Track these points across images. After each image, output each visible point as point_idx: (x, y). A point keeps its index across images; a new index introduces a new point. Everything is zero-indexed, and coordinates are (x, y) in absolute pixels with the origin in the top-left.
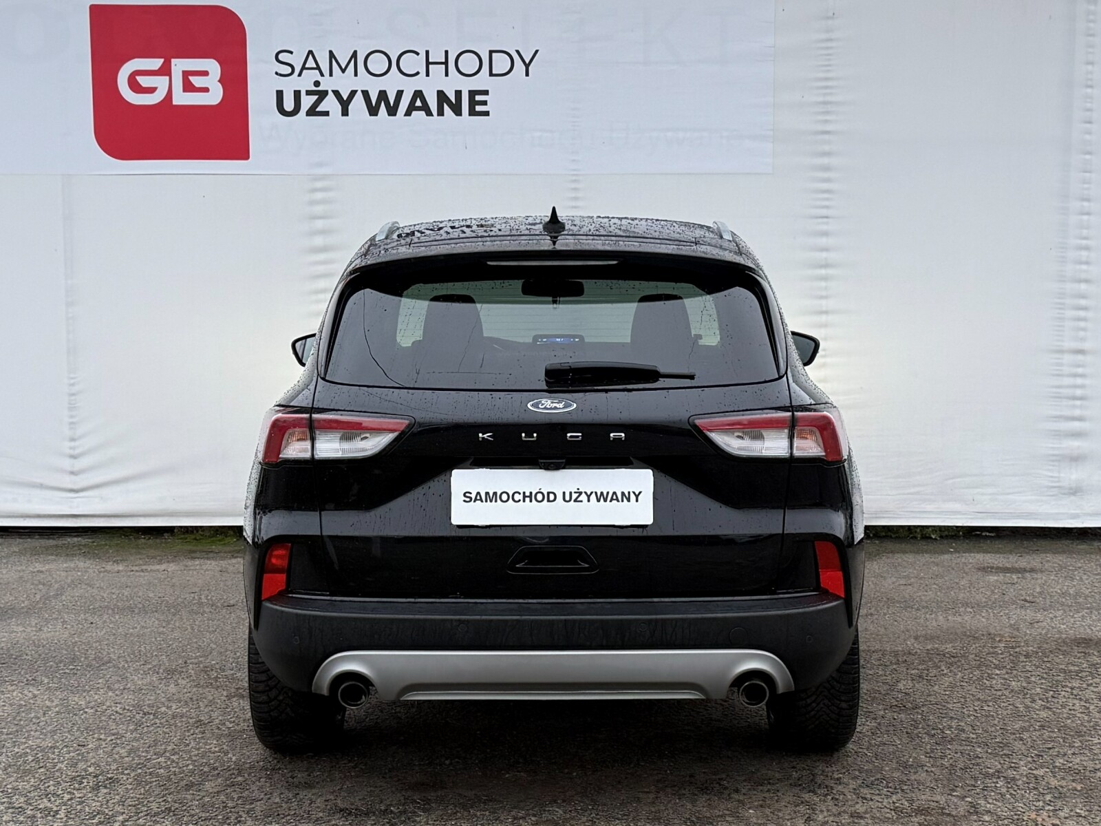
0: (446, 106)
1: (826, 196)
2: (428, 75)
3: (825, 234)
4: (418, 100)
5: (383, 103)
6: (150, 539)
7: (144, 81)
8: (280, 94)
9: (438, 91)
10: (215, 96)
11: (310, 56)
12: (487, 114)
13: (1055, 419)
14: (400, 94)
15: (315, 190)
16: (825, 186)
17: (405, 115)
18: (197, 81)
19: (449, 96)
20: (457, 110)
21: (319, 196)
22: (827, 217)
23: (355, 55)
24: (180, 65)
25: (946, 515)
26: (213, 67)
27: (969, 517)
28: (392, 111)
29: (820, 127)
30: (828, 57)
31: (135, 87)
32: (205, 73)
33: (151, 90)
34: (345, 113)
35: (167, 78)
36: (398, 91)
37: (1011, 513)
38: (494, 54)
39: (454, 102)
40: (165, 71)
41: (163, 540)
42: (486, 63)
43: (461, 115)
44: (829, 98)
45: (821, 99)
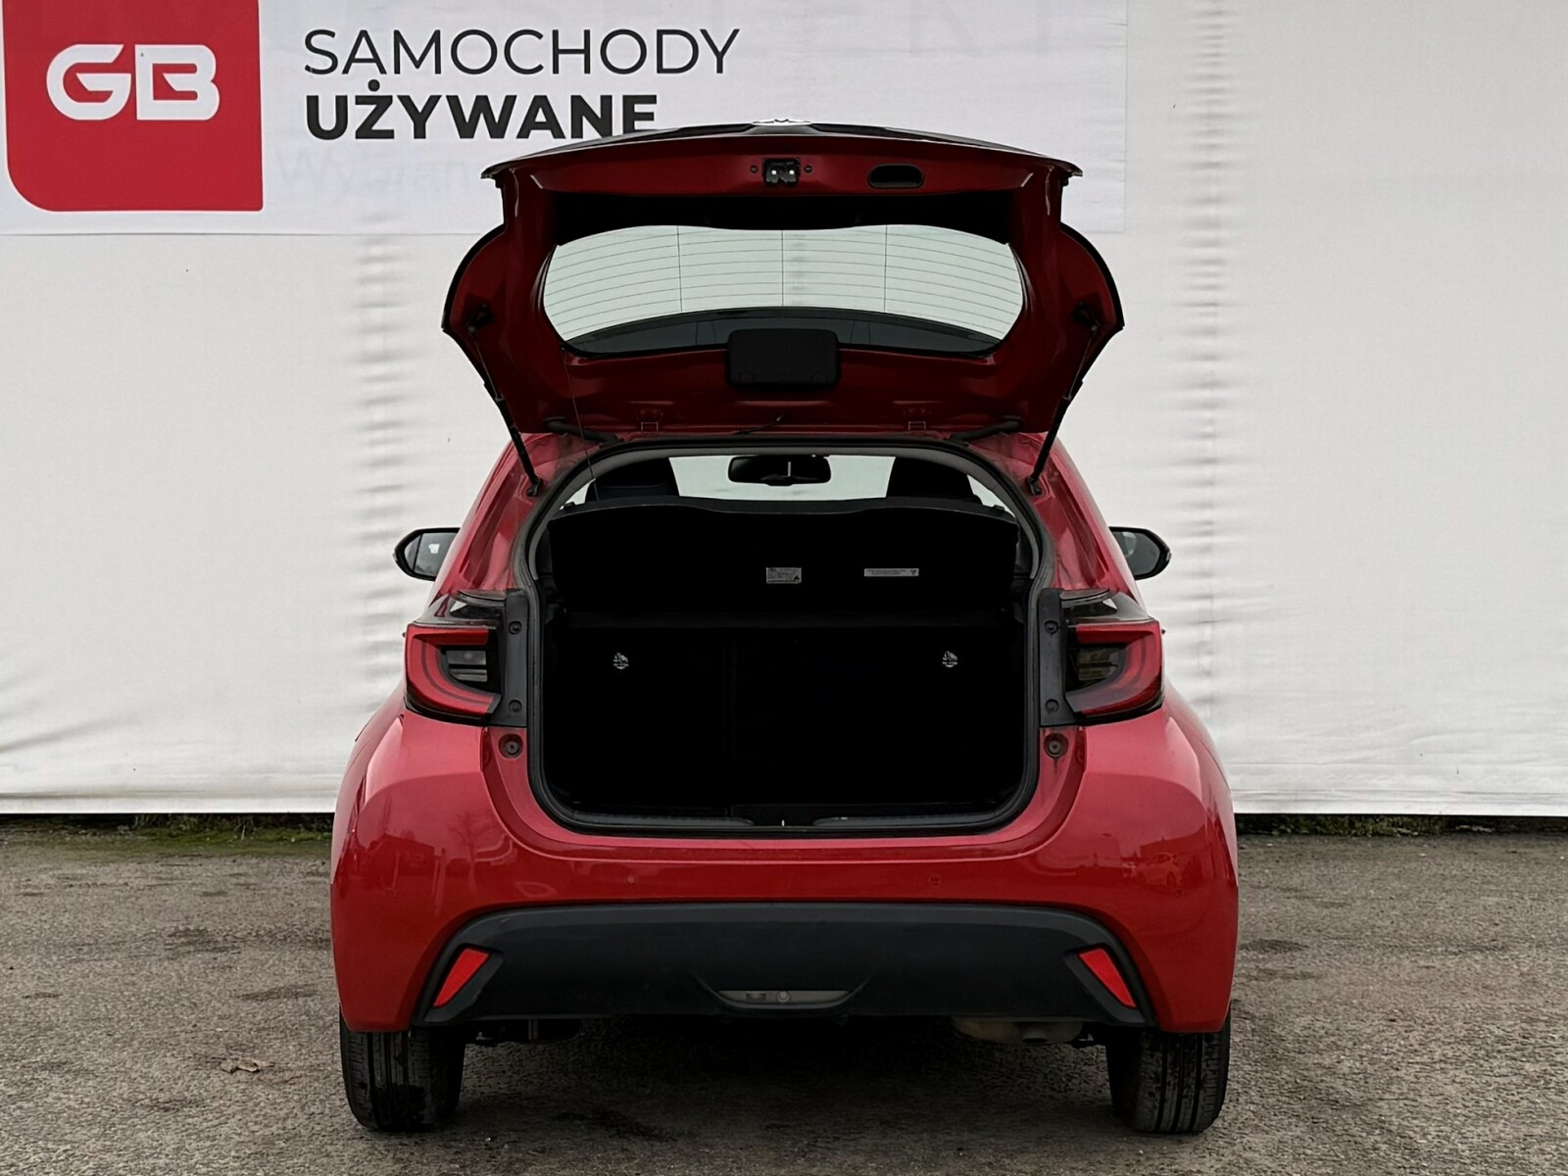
0: (587, 124)
1: (1213, 269)
2: (556, 70)
3: (1211, 332)
4: (541, 110)
5: (482, 118)
6: (95, 833)
7: (90, 81)
8: (313, 102)
9: (573, 97)
10: (206, 106)
11: (364, 40)
14: (510, 101)
15: (369, 260)
16: (1212, 252)
17: (519, 137)
18: (176, 81)
19: (591, 105)
20: (606, 131)
21: (376, 269)
22: (1214, 304)
23: (436, 38)
24: (148, 56)
25: (1411, 797)
26: (203, 57)
27: (1452, 800)
28: (497, 130)
29: (1204, 157)
30: (1215, 42)
31: (75, 91)
32: (191, 69)
33: (102, 96)
34: (420, 133)
35: (129, 76)
36: (507, 98)
38: (665, 37)
39: (599, 115)
40: (125, 64)
41: (117, 837)
42: (651, 50)
44: (1216, 109)
45: (1203, 110)
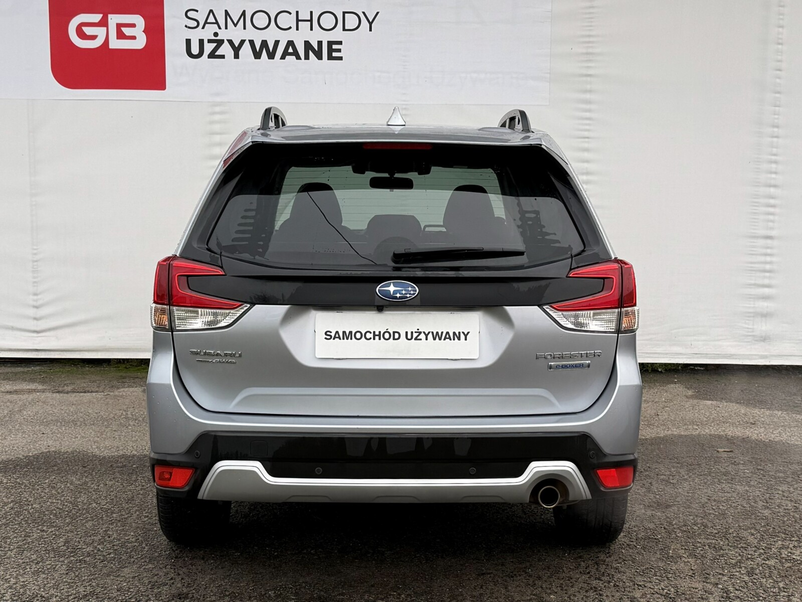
0: (311, 53)
1: (588, 122)
2: (297, 29)
3: (587, 150)
4: (291, 47)
5: (264, 50)
6: (92, 367)
7: (88, 31)
8: (188, 42)
9: (305, 41)
10: (140, 42)
11: (211, 14)
12: (340, 58)
13: (751, 286)
14: (277, 43)
15: (214, 113)
16: (588, 115)
17: (281, 59)
18: (127, 31)
19: (313, 46)
20: (319, 56)
21: (217, 117)
22: (588, 138)
23: (244, 13)
24: (114, 19)
25: (671, 355)
26: (139, 21)
27: (688, 357)
28: (271, 56)
29: (584, 72)
30: (590, 20)
31: (82, 35)
32: (133, 26)
33: (93, 37)
34: (237, 56)
35: (105, 29)
36: (276, 41)
37: (718, 354)
38: (346, 15)
39: (317, 50)
40: (104, 23)
41: (103, 369)
42: (340, 21)
43: (321, 59)
44: (590, 50)
45: (584, 51)
